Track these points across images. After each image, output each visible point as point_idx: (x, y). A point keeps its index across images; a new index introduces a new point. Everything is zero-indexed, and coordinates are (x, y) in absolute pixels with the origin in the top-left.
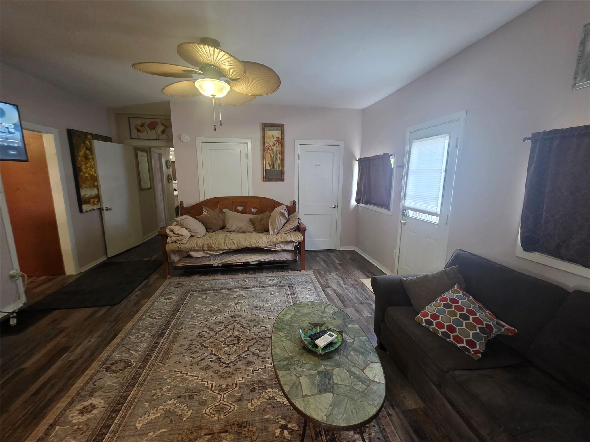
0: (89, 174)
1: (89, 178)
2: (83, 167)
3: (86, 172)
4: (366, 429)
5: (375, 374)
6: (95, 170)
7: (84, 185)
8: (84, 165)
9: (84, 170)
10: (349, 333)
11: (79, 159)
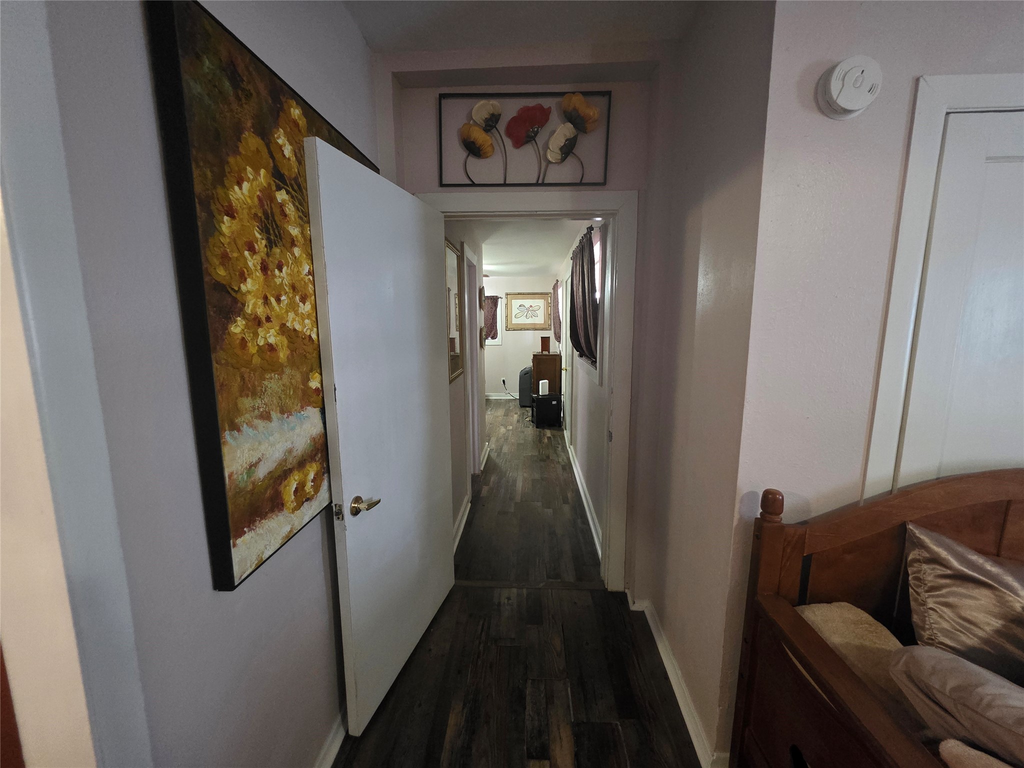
0: (283, 329)
1: (283, 355)
2: (249, 286)
3: (268, 319)
6: (315, 307)
7: (246, 402)
8: (259, 274)
9: (253, 306)
11: (227, 225)
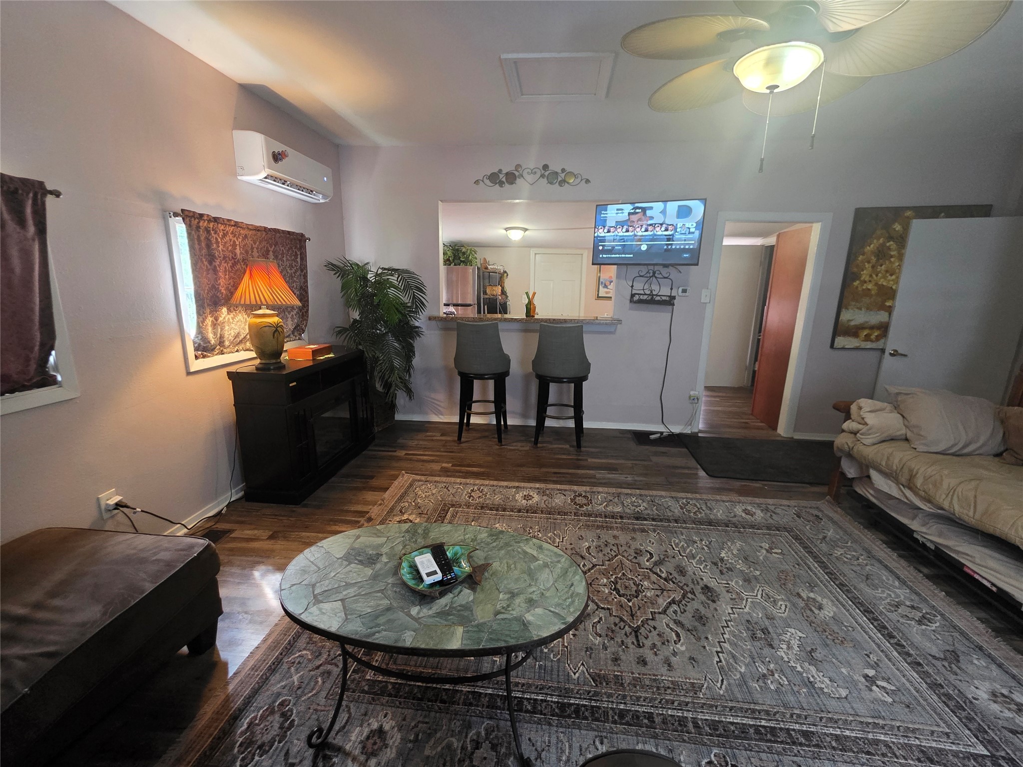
0: (877, 285)
1: (874, 292)
2: (864, 272)
3: (870, 281)
4: (365, 756)
5: (324, 613)
6: (897, 277)
7: (854, 303)
10: (437, 619)
